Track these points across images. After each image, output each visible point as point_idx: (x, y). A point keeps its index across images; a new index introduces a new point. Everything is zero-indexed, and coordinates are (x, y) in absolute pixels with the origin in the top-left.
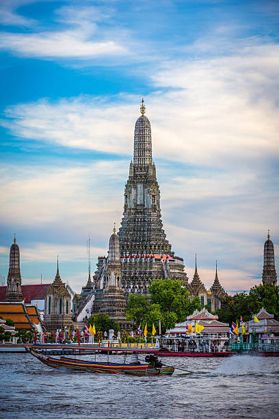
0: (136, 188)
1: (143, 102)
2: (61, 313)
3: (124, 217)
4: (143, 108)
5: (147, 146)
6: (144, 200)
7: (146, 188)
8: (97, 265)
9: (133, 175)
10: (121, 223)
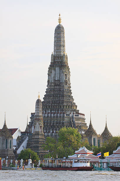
0: (55, 70)
1: (60, 15)
2: (6, 148)
3: (47, 88)
4: (60, 19)
5: (62, 43)
6: (60, 77)
7: (61, 70)
8: (30, 118)
9: (53, 62)
10: (46, 92)
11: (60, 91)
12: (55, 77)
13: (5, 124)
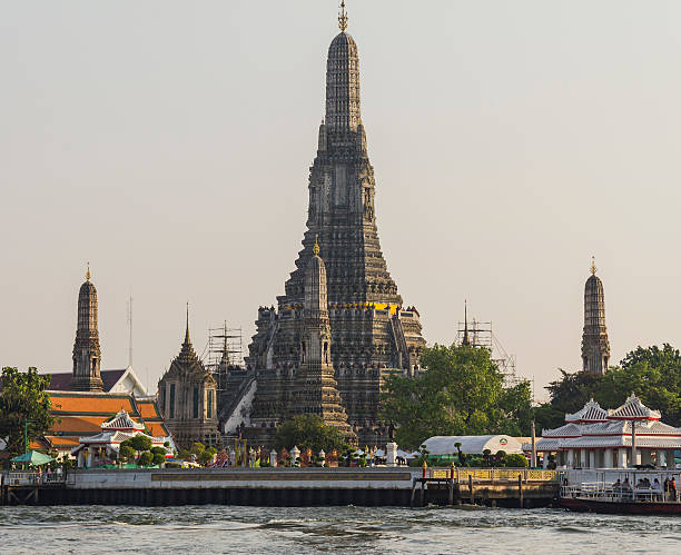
0: (333, 174)
1: (343, 5)
2: (196, 416)
3: (307, 230)
4: (343, 20)
5: (352, 92)
6: (347, 197)
7: (353, 173)
8: (256, 322)
9: (325, 148)
10: (303, 242)
11: (350, 238)
12: (332, 195)
13: (186, 340)
